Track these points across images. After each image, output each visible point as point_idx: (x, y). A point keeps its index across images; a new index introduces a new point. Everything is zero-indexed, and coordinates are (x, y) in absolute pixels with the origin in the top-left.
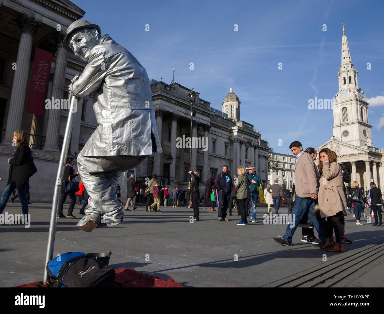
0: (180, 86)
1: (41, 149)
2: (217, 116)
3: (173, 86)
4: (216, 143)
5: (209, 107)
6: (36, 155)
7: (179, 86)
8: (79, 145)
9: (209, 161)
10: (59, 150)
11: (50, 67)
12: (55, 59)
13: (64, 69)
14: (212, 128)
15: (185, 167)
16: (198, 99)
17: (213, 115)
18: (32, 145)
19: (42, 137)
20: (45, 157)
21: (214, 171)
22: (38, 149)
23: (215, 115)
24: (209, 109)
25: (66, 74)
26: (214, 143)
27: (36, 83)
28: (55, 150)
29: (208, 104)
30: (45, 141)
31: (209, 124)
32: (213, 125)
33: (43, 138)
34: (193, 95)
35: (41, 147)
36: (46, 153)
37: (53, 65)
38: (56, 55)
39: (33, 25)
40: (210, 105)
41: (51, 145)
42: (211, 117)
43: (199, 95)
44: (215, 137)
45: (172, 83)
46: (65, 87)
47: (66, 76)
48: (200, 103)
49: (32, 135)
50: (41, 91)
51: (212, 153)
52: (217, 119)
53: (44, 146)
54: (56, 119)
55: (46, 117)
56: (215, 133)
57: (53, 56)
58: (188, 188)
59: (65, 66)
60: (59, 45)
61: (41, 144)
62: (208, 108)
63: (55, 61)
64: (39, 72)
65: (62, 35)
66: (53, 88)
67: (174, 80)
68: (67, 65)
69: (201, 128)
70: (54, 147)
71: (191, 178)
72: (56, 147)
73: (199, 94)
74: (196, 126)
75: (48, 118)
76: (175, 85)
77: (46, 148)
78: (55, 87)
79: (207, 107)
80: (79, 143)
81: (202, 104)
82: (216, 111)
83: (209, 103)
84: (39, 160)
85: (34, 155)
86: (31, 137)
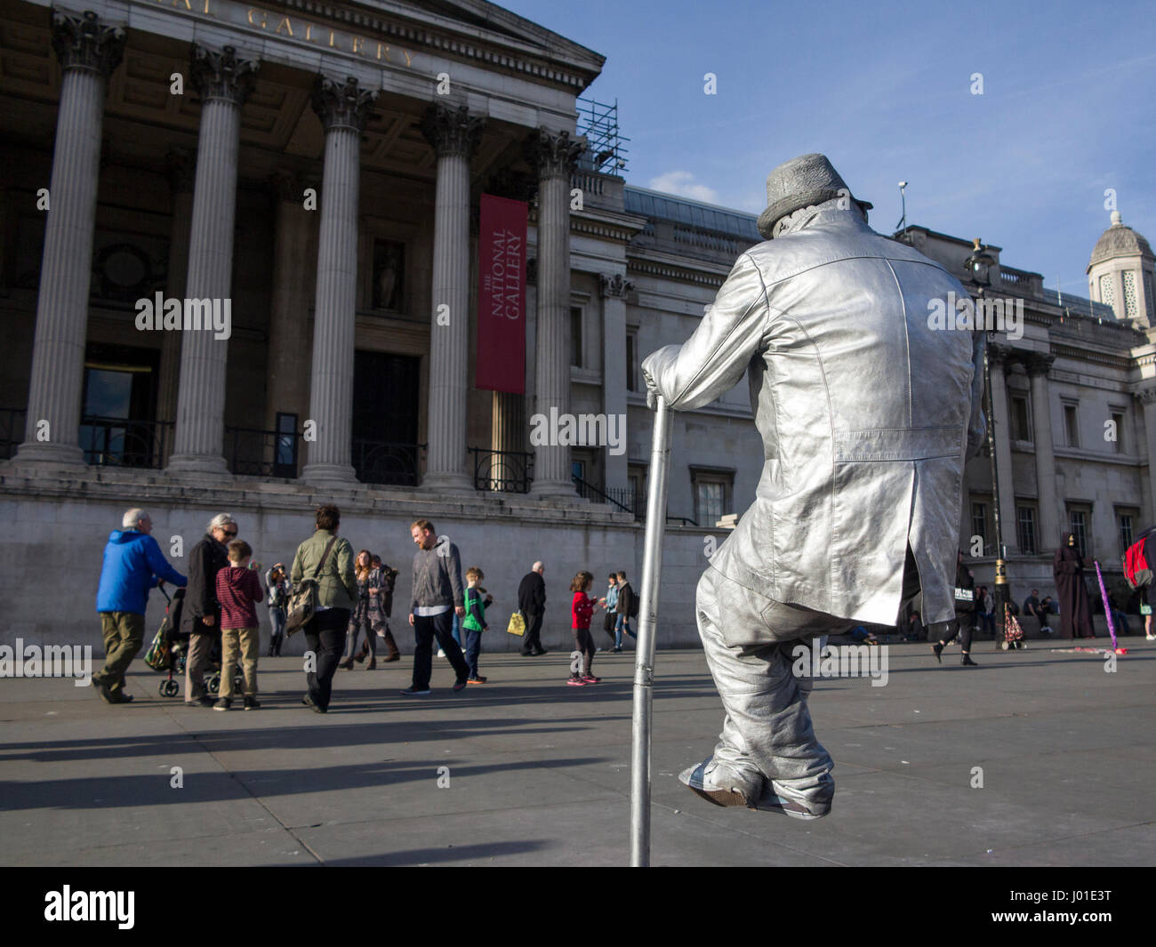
1: (525, 491)
4: (1080, 412)
6: (514, 511)
8: (629, 465)
10: (574, 489)
11: (524, 244)
12: (534, 218)
13: (565, 242)
15: (975, 504)
18: (499, 483)
19: (526, 454)
20: (539, 515)
22: (518, 492)
24: (1041, 296)
25: (572, 256)
27: (494, 296)
28: (564, 491)
30: (532, 465)
33: (528, 458)
35: (525, 486)
36: (542, 503)
37: (531, 236)
38: (536, 205)
39: (464, 130)
41: (553, 476)
45: (902, 227)
46: (572, 295)
47: (571, 261)
49: (498, 452)
50: (513, 318)
53: (532, 480)
54: (558, 396)
55: (529, 395)
57: (530, 209)
58: (996, 580)
59: (565, 235)
60: (543, 173)
61: (525, 474)
63: (536, 223)
64: (497, 264)
65: (546, 141)
66: (540, 304)
68: (571, 229)
69: (1020, 367)
70: (560, 482)
71: (1001, 546)
72: (567, 482)
75: (535, 398)
76: (912, 232)
77: (538, 488)
78: (544, 303)
80: (629, 459)
83: (1040, 277)
84: (524, 524)
85: (508, 512)
86: (495, 459)
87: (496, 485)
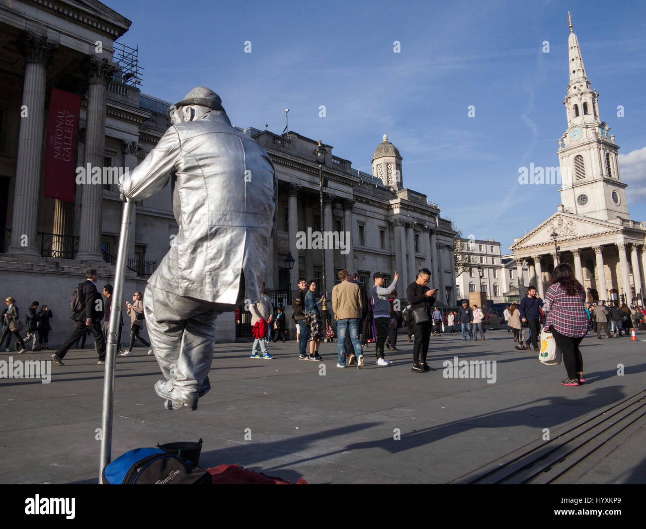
0: (299, 136)
1: (72, 258)
2: (365, 183)
3: (287, 136)
4: (366, 229)
5: (350, 168)
6: (65, 269)
7: (296, 137)
8: (136, 246)
9: (355, 260)
10: (102, 258)
11: (77, 119)
12: (85, 105)
13: (103, 121)
14: (357, 205)
15: (316, 272)
16: (330, 156)
17: (358, 182)
18: (57, 253)
19: (73, 237)
20: (80, 271)
21: (364, 275)
22: (68, 258)
23: (361, 181)
24: (350, 172)
25: (106, 129)
26: (361, 228)
28: (96, 258)
29: (348, 164)
30: (77, 243)
31: (351, 198)
32: (358, 199)
33: (75, 239)
34: (322, 153)
35: (73, 255)
36: (82, 265)
37: (82, 115)
38: (87, 98)
39: (44, 49)
40: (352, 164)
41: (90, 250)
42: (354, 186)
43: (332, 150)
44: (362, 219)
45: (285, 132)
46: (106, 150)
47: (106, 131)
48: (333, 163)
49: (57, 235)
51: (358, 246)
52: (363, 188)
53: (77, 252)
54: (95, 205)
55: (77, 204)
56: (363, 212)
57: (82, 99)
58: (322, 308)
59: (103, 116)
60: (91, 80)
61: (73, 248)
62: (348, 171)
63: (86, 108)
65: (94, 63)
66: (86, 153)
67: (288, 127)
68: (107, 113)
69: (339, 205)
70: (94, 254)
71: (325, 292)
72: (98, 254)
73: (332, 148)
74: (329, 202)
75: (81, 205)
76: (290, 135)
77: (81, 256)
78: (89, 152)
79: (346, 169)
80: (136, 243)
81: (338, 165)
82: (362, 174)
83: (350, 163)
84: (70, 276)
85: (61, 269)
86: (55, 239)
87: (55, 254)
